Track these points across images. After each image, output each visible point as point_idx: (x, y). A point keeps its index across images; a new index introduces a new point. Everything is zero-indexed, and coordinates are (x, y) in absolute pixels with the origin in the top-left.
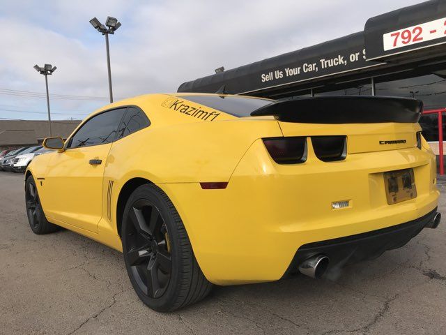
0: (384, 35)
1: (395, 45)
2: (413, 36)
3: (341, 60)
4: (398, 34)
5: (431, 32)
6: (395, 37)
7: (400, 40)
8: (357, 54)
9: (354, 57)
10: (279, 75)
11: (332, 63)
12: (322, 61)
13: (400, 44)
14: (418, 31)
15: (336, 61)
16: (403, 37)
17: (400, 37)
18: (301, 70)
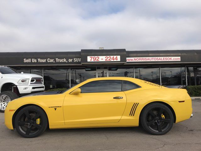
0: (88, 57)
1: (91, 60)
2: (97, 59)
3: (65, 60)
4: (92, 57)
5: (102, 59)
6: (91, 58)
7: (92, 59)
8: (72, 60)
9: (70, 60)
10: (34, 61)
11: (61, 61)
12: (57, 59)
13: (92, 61)
14: (98, 58)
15: (63, 60)
16: (93, 59)
17: (93, 58)
18: (47, 61)
